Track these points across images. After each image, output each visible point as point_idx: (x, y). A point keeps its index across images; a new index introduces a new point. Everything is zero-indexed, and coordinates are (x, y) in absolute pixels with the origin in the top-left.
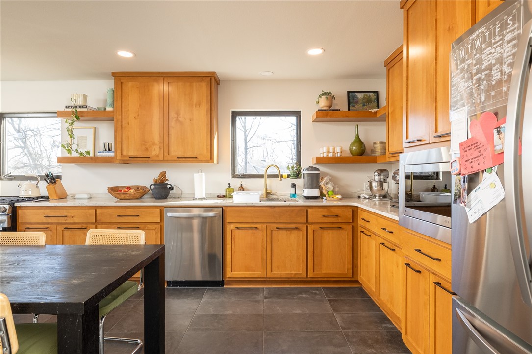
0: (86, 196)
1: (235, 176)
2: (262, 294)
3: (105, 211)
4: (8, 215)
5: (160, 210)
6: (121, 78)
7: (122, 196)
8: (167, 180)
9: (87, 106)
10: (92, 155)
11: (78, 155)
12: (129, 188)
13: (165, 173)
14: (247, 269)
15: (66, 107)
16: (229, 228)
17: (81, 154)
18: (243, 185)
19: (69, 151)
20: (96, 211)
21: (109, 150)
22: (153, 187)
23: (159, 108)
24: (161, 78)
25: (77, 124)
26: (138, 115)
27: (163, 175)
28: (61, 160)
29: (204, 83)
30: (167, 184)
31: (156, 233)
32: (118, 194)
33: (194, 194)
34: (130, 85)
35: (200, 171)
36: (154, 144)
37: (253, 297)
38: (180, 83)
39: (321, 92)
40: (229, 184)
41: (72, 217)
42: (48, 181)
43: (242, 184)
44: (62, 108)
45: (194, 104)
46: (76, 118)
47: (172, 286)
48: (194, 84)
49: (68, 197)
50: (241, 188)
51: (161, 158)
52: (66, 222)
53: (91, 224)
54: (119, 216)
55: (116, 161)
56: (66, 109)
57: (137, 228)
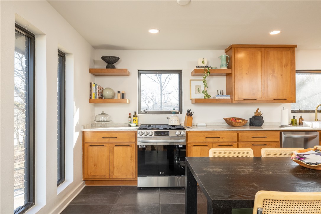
3: (244, 134)
6: (238, 48)
9: (210, 66)
15: (197, 67)
24: (263, 48)
26: (248, 72)
35: (284, 108)
38: (275, 52)
41: (223, 138)
43: (301, 117)
45: (284, 65)
48: (284, 52)
50: (301, 119)
51: (263, 99)
52: (219, 141)
53: (235, 142)
54: (253, 137)
55: (234, 102)
56: (197, 68)
57: (265, 145)
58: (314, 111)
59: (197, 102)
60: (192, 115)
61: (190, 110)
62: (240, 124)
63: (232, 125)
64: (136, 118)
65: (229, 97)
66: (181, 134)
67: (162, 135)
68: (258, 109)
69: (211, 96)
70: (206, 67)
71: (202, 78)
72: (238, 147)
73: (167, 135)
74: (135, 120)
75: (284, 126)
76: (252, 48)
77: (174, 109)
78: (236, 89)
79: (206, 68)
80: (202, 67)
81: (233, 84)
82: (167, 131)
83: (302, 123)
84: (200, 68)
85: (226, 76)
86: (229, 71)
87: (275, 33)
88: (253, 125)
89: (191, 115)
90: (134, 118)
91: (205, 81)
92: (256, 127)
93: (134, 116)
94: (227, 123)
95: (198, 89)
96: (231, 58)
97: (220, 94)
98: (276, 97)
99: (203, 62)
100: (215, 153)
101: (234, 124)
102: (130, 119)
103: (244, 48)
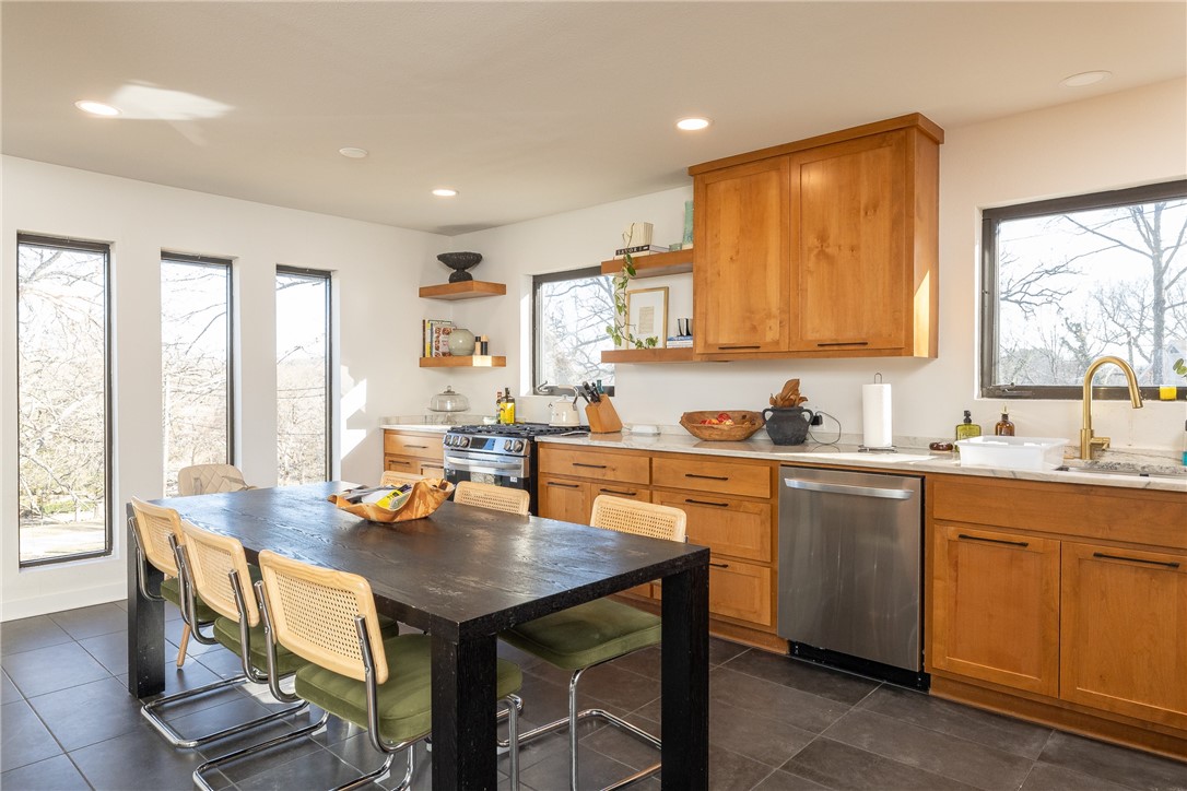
0: (651, 430)
1: (991, 390)
2: (1035, 745)
3: (668, 462)
4: (525, 456)
5: (771, 468)
6: (706, 175)
7: (706, 434)
8: (804, 399)
9: (649, 246)
10: (659, 345)
11: (633, 346)
12: (722, 416)
13: (797, 382)
14: (996, 658)
15: (617, 253)
16: (942, 535)
17: (639, 344)
18: (1010, 419)
19: (618, 339)
20: (651, 460)
21: (688, 334)
22: (769, 415)
23: (781, 230)
24: (783, 158)
25: (632, 285)
26: (738, 252)
27: (793, 386)
28: (607, 357)
29: (888, 149)
30: (802, 410)
31: (763, 523)
32: (697, 428)
33: (862, 436)
34: (723, 187)
35: (879, 378)
36: (769, 316)
37: (1002, 744)
40: (967, 414)
41: (614, 470)
42: (589, 398)
43: (1005, 416)
44: (611, 256)
45: (862, 206)
46: (631, 273)
47: (799, 656)
48: (863, 156)
49: (623, 430)
50: (1002, 427)
51: (784, 347)
52: (606, 478)
53: (644, 486)
54: (688, 475)
55: (696, 357)
56: (618, 257)
57: (723, 505)
70: (638, 249)
75: (876, 449)
76: (751, 165)
91: (620, 298)
103: (725, 171)
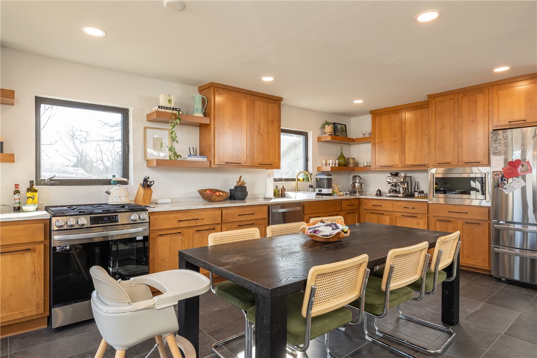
3: (230, 211)
5: (267, 207)
6: (219, 89)
16: (306, 218)
20: (222, 211)
23: (247, 121)
24: (248, 95)
31: (265, 227)
35: (269, 176)
38: (261, 102)
39: (324, 122)
40: (277, 186)
41: (202, 219)
43: (283, 186)
45: (270, 121)
48: (270, 104)
50: (283, 189)
51: (248, 163)
52: (198, 224)
53: (218, 224)
54: (239, 215)
55: (213, 166)
56: (160, 110)
57: (252, 224)
58: (294, 180)
59: (161, 164)
60: (151, 185)
61: (149, 178)
62: (220, 198)
63: (211, 200)
64: (33, 194)
65: (205, 159)
66: (141, 217)
67: (107, 222)
68: (241, 177)
69: (181, 156)
70: (173, 109)
71: (169, 127)
72: (221, 231)
73: (116, 222)
74: (31, 197)
75: (269, 198)
76: (237, 92)
77: (114, 176)
78: (216, 148)
79: (175, 112)
80: (167, 108)
81: (213, 140)
82: (115, 216)
83: (285, 194)
84: (164, 110)
85: (200, 127)
86: (206, 121)
87: (268, 79)
88: (234, 199)
89: (149, 186)
90: (30, 194)
91: (174, 133)
92: (239, 201)
93: (29, 190)
94: (203, 198)
95: (161, 144)
96: (209, 100)
97: (192, 153)
98: (261, 161)
99: (170, 101)
100: (216, 239)
101: (213, 198)
102: (16, 196)
103: (227, 90)
